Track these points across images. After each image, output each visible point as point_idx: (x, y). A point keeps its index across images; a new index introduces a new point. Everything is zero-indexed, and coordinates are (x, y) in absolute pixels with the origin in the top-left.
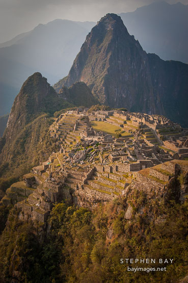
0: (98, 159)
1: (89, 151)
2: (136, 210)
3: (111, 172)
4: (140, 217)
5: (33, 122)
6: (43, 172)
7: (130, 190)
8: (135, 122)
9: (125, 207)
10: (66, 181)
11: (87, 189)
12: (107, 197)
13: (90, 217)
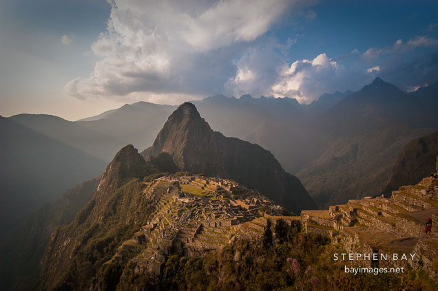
0: (202, 217)
1: (194, 211)
2: (243, 254)
3: (216, 227)
4: (246, 258)
5: (125, 186)
6: (152, 230)
7: (236, 239)
8: (214, 185)
9: (233, 252)
10: (178, 236)
11: (197, 241)
12: (215, 246)
13: (202, 264)
